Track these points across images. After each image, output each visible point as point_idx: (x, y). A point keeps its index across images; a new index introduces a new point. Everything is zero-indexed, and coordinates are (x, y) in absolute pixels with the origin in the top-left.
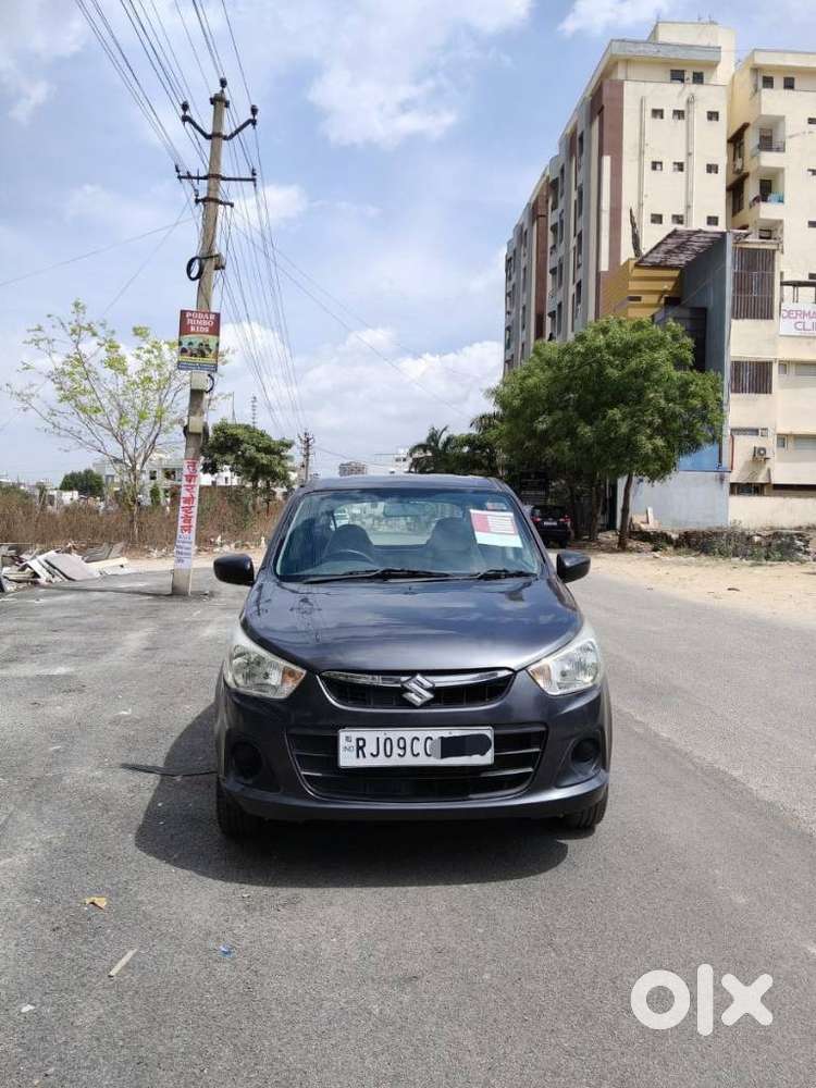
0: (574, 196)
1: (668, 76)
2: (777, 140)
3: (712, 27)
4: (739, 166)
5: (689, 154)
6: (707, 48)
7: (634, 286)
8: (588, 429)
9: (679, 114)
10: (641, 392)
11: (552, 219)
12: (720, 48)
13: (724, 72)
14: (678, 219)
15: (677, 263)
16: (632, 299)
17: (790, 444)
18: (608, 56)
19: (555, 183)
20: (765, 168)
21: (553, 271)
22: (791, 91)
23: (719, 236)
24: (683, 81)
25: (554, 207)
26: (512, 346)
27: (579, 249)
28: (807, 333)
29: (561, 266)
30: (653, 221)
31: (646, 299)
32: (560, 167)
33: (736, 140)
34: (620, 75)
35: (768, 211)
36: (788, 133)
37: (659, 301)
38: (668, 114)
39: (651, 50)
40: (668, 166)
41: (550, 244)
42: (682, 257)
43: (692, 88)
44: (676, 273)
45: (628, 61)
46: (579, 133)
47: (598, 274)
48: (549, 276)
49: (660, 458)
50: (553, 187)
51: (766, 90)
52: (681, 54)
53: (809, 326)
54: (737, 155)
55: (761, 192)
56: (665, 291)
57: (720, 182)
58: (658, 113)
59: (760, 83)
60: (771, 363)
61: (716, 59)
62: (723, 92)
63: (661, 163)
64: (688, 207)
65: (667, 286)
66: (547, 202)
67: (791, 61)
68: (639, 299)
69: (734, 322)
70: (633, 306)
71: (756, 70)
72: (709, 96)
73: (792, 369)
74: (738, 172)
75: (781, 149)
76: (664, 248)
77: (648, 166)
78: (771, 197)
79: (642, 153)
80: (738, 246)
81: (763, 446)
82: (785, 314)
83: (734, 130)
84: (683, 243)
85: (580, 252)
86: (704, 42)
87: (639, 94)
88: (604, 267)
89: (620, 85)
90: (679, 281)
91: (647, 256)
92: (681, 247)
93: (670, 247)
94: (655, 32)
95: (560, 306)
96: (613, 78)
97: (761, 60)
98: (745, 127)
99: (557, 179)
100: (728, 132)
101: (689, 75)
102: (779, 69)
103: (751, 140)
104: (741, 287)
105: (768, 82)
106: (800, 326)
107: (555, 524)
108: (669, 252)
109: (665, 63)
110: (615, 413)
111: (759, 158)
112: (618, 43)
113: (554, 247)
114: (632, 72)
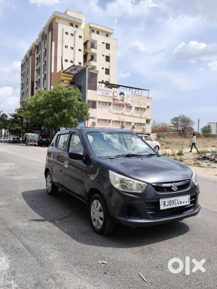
0: (44, 51)
1: (69, 24)
2: (95, 46)
3: (80, 14)
4: (86, 51)
5: (74, 45)
6: (79, 19)
7: (62, 78)
8: (57, 115)
9: (72, 35)
10: (71, 106)
11: (37, 56)
12: (82, 20)
13: (83, 26)
14: (72, 62)
15: (73, 73)
16: (62, 81)
17: (100, 121)
18: (54, 15)
19: (38, 46)
20: (92, 52)
21: (37, 70)
22: (98, 35)
23: (84, 68)
24: (73, 26)
25: (37, 53)
26: (24, 89)
27: (45, 65)
28: (104, 95)
29: (40, 69)
30: (65, 61)
31: (65, 81)
32: (39, 42)
33: (85, 44)
34: (57, 21)
35: (93, 63)
36: (98, 45)
37: (69, 82)
38: (69, 34)
39: (65, 16)
40: (69, 48)
41: (36, 62)
42: (75, 72)
43: (76, 29)
44: (73, 76)
45: (59, 18)
46: (45, 34)
47: (51, 73)
48: (35, 72)
49: (75, 124)
50: (37, 47)
51: (92, 33)
52: (72, 19)
53: (104, 93)
54: (85, 48)
55: (91, 58)
56: (70, 80)
57: (82, 54)
58: (67, 33)
59: (91, 31)
60: (96, 101)
61: (81, 23)
62: (83, 31)
63: (67, 46)
64: (74, 59)
65: (71, 79)
66: (35, 51)
67: (98, 27)
68: (64, 81)
69: (88, 90)
70: (62, 83)
71: (90, 28)
72: (79, 32)
73: (101, 103)
74: (86, 52)
75: (96, 48)
76: (70, 69)
77: (64, 47)
78: (94, 60)
79: (62, 43)
80: (89, 71)
81: (94, 121)
82: (99, 90)
83: (85, 42)
84: (76, 68)
85: (45, 66)
86: (78, 17)
87: (62, 27)
88: (53, 71)
89: (57, 24)
90: (74, 78)
91: (65, 70)
92: (75, 69)
93: (72, 69)
94: (66, 12)
95: (39, 80)
96: (55, 21)
97: (92, 25)
98: (88, 41)
99: (38, 45)
100: (84, 41)
101: (74, 25)
102: (96, 29)
103: (89, 45)
104: (90, 82)
105: (93, 31)
106: (102, 93)
107: (46, 140)
108: (72, 70)
109: (69, 21)
110: (65, 111)
111: (91, 50)
112: (57, 13)
113: (37, 64)
114: (60, 21)
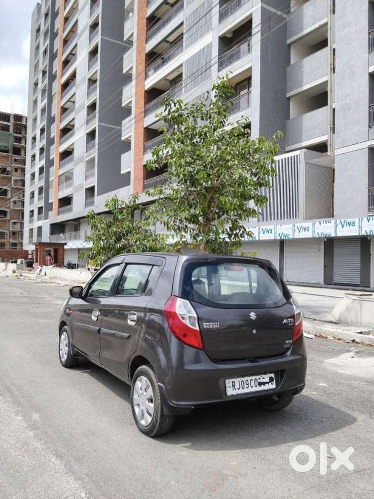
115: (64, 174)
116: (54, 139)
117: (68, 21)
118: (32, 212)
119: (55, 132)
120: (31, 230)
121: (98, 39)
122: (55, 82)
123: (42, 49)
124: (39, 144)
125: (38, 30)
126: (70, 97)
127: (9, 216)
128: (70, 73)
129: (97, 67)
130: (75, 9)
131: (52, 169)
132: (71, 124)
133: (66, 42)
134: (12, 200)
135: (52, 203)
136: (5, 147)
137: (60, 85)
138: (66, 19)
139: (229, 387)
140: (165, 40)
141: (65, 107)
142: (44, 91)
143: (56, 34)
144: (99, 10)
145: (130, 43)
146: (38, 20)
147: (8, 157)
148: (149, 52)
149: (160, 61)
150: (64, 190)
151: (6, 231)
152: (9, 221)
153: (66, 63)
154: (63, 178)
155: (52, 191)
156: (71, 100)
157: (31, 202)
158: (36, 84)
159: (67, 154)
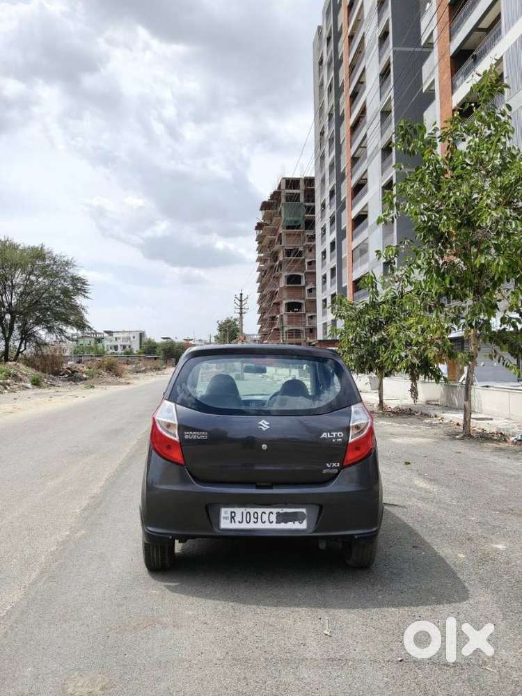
115: (357, 247)
116: (345, 202)
117: (354, 39)
118: (325, 301)
119: (346, 192)
120: (325, 324)
121: (389, 53)
122: (342, 125)
123: (326, 85)
124: (329, 212)
125: (321, 63)
126: (360, 141)
127: (304, 308)
128: (359, 109)
129: (390, 93)
130: (360, 20)
131: (345, 243)
132: (364, 177)
133: (352, 68)
134: (307, 288)
135: (346, 288)
136: (296, 222)
137: (349, 128)
138: (351, 38)
139: (226, 518)
140: (476, 28)
141: (356, 156)
142: (331, 140)
143: (341, 61)
144: (388, 14)
145: (429, 45)
146: (319, 49)
147: (299, 235)
148: (455, 52)
149: (470, 61)
150: (359, 269)
151: (301, 328)
152: (305, 314)
153: (354, 96)
154: (357, 252)
155: (345, 272)
156: (362, 146)
157: (324, 289)
158: (322, 133)
159: (360, 219)
